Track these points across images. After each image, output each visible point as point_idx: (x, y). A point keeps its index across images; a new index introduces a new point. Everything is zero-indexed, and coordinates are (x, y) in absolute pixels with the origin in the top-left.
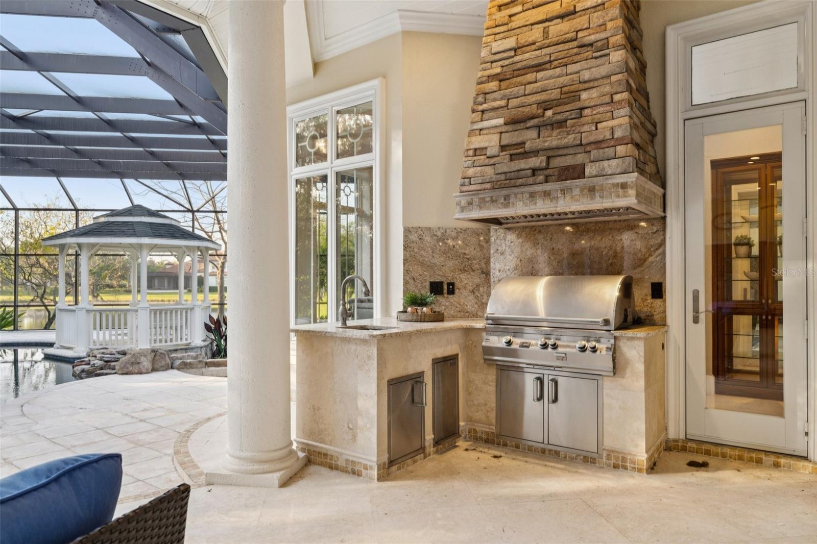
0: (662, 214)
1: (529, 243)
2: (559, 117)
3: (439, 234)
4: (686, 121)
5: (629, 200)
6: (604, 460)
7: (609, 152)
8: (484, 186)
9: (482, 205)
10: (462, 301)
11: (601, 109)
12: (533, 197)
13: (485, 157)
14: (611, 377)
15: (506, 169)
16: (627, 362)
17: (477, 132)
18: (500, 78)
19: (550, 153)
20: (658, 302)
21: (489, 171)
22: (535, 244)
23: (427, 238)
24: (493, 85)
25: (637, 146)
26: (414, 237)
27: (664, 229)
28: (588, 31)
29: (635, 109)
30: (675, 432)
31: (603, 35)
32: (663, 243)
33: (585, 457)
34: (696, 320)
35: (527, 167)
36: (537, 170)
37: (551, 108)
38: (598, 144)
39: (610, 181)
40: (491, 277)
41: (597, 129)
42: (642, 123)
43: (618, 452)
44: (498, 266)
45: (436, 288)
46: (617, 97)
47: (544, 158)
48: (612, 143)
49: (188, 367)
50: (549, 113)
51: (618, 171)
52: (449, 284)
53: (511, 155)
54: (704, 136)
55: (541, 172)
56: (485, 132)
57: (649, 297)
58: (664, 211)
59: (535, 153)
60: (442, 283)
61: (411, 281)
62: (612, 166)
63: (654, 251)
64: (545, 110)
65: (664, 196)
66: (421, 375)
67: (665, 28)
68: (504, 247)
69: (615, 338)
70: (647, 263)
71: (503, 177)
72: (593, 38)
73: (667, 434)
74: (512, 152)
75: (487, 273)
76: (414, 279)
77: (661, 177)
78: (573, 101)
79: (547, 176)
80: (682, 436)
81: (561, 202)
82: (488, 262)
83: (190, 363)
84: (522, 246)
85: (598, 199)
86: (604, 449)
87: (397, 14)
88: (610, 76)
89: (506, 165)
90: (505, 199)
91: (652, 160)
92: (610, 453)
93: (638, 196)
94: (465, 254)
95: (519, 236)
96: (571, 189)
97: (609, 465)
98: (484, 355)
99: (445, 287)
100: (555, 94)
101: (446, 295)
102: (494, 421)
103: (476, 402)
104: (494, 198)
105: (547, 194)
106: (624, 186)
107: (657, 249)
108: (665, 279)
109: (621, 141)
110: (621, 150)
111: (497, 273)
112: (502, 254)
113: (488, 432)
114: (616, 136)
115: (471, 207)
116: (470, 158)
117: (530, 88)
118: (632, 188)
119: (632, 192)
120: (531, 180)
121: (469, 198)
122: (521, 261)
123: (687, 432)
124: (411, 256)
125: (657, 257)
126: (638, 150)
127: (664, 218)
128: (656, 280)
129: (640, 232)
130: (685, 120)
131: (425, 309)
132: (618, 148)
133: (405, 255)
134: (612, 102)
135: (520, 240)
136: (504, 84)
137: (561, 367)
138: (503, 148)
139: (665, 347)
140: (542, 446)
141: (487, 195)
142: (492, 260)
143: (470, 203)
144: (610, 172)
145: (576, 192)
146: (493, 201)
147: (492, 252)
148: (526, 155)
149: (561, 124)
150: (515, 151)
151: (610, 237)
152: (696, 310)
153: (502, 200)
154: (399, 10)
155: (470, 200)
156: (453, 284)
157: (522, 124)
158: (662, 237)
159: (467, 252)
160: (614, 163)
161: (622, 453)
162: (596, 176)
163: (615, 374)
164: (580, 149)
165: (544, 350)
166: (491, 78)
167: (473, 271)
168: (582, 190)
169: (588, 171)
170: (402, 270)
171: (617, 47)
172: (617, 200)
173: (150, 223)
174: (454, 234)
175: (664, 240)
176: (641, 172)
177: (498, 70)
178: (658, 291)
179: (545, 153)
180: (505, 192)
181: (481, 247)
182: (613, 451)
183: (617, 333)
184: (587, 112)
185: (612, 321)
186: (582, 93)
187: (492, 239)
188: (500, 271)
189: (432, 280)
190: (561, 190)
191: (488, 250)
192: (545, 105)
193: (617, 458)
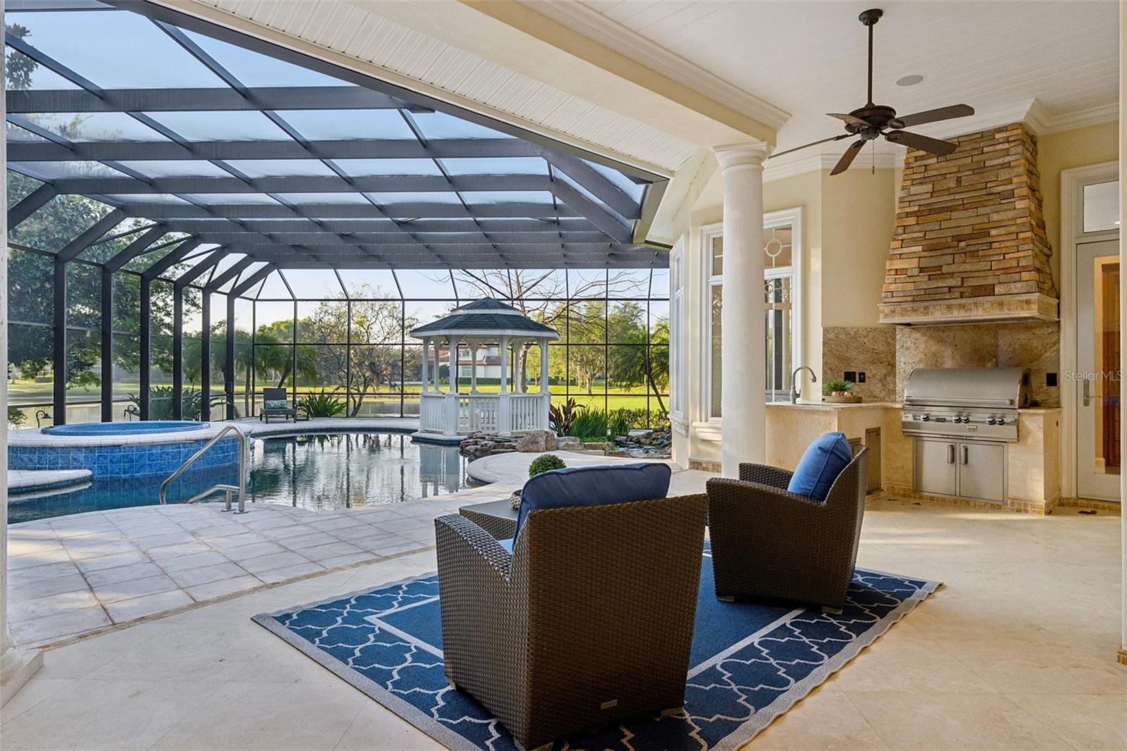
0: (1057, 319)
1: (933, 341)
2: (972, 248)
3: (852, 333)
4: (1079, 246)
5: (1032, 312)
6: (1009, 506)
7: (1016, 277)
8: (905, 299)
9: (904, 313)
10: (872, 388)
11: (1008, 244)
12: (950, 308)
13: (906, 276)
14: (1015, 443)
15: (925, 286)
16: (1029, 432)
17: (898, 257)
18: (917, 214)
19: (964, 275)
20: (1053, 389)
21: (910, 287)
22: (941, 341)
23: (843, 337)
24: (912, 221)
25: (1038, 270)
26: (831, 336)
27: (1059, 331)
28: (996, 182)
29: (1036, 243)
30: (1067, 492)
31: (1009, 187)
32: (1058, 341)
33: (992, 505)
34: (1086, 403)
35: (945, 285)
36: (952, 287)
37: (965, 241)
38: (1007, 271)
39: (1016, 298)
40: (897, 368)
41: (1004, 258)
42: (1041, 251)
43: (1021, 500)
44: (903, 360)
45: (850, 376)
46: (1021, 236)
47: (960, 279)
48: (1018, 270)
49: (571, 448)
50: (963, 244)
51: (1023, 291)
52: (860, 374)
53: (929, 276)
54: (1094, 257)
55: (957, 289)
56: (905, 256)
57: (1045, 385)
58: (1059, 316)
59: (952, 275)
60: (854, 373)
61: (829, 371)
62: (1018, 287)
63: (1050, 349)
64: (959, 241)
65: (1059, 305)
66: (860, 439)
67: (1060, 172)
68: (909, 344)
69: (1019, 414)
70: (1043, 357)
71: (922, 292)
72: (1000, 189)
73: (1060, 494)
74: (930, 273)
75: (892, 365)
76: (831, 369)
77: (1055, 290)
78: (985, 237)
79: (961, 293)
80: (1074, 495)
81: (974, 313)
82: (894, 356)
83: (572, 445)
84: (926, 342)
85: (1006, 311)
86: (1009, 498)
87: (820, 157)
88: (1016, 218)
89: (924, 282)
90: (925, 309)
91: (1049, 276)
92: (1014, 500)
93: (1039, 309)
94: (874, 349)
95: (924, 335)
96: (983, 303)
97: (1013, 510)
98: (903, 428)
99: (857, 376)
100: (968, 231)
101: (858, 383)
102: (911, 480)
103: (893, 466)
104: (915, 308)
105: (962, 306)
106: (1028, 302)
107: (1052, 347)
108: (1059, 370)
109: (1025, 269)
110: (1025, 276)
111: (902, 365)
112: (908, 349)
113: (905, 489)
114: (1021, 265)
115: (893, 315)
116: (892, 276)
117: (944, 225)
118: (1035, 304)
119: (1035, 307)
120: (948, 296)
121: (892, 308)
122: (925, 355)
123: (1079, 492)
124: (829, 351)
125: (1052, 353)
126: (1039, 273)
127: (1059, 321)
128: (1051, 371)
129: (1037, 333)
130: (1077, 245)
131: (846, 393)
132: (1023, 274)
133: (824, 351)
134: (1017, 238)
135: (925, 338)
136: (921, 220)
137: (972, 437)
138: (921, 270)
139: (1059, 424)
140: (955, 497)
141: (908, 306)
142: (897, 354)
143: (893, 312)
144: (1016, 292)
145: (988, 305)
146: (914, 310)
147: (897, 347)
148: (943, 276)
149: (974, 254)
150: (933, 273)
151: (1010, 336)
152: (1087, 395)
153: (922, 310)
154: (821, 155)
155: (893, 309)
156: (864, 374)
157: (938, 252)
158: (1057, 337)
159: (876, 348)
160: (1019, 285)
161: (1024, 500)
162: (1004, 294)
163: (1018, 441)
164: (990, 273)
165: (958, 424)
166: (908, 215)
167: (881, 363)
168: (992, 304)
169: (997, 290)
170: (821, 362)
171: (1023, 198)
172: (1022, 312)
173: (505, 315)
174: (865, 333)
175: (1059, 339)
176: (1041, 290)
177: (916, 209)
178: (1052, 380)
179: (959, 274)
180: (925, 304)
181: (888, 344)
182: (1016, 499)
183: (1021, 411)
184: (995, 245)
185: (1017, 403)
186: (991, 230)
187: (898, 337)
188: (905, 363)
189: (846, 371)
190: (974, 304)
191: (895, 346)
192: (959, 239)
193: (1020, 505)
